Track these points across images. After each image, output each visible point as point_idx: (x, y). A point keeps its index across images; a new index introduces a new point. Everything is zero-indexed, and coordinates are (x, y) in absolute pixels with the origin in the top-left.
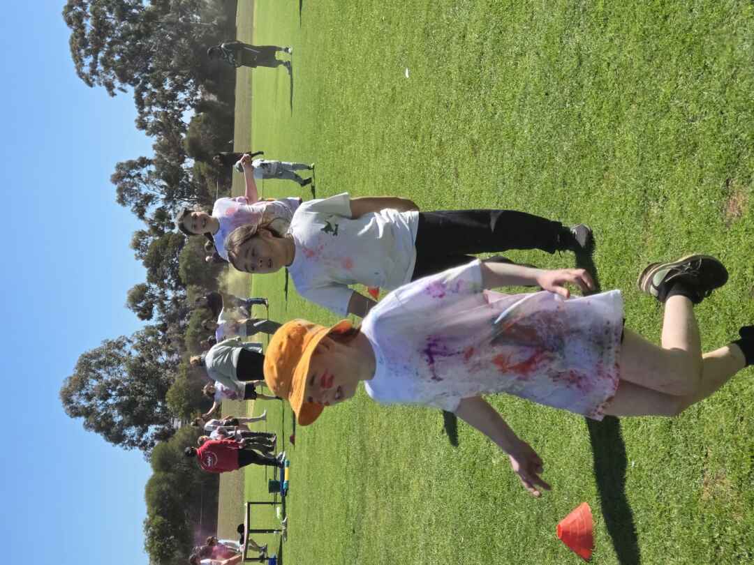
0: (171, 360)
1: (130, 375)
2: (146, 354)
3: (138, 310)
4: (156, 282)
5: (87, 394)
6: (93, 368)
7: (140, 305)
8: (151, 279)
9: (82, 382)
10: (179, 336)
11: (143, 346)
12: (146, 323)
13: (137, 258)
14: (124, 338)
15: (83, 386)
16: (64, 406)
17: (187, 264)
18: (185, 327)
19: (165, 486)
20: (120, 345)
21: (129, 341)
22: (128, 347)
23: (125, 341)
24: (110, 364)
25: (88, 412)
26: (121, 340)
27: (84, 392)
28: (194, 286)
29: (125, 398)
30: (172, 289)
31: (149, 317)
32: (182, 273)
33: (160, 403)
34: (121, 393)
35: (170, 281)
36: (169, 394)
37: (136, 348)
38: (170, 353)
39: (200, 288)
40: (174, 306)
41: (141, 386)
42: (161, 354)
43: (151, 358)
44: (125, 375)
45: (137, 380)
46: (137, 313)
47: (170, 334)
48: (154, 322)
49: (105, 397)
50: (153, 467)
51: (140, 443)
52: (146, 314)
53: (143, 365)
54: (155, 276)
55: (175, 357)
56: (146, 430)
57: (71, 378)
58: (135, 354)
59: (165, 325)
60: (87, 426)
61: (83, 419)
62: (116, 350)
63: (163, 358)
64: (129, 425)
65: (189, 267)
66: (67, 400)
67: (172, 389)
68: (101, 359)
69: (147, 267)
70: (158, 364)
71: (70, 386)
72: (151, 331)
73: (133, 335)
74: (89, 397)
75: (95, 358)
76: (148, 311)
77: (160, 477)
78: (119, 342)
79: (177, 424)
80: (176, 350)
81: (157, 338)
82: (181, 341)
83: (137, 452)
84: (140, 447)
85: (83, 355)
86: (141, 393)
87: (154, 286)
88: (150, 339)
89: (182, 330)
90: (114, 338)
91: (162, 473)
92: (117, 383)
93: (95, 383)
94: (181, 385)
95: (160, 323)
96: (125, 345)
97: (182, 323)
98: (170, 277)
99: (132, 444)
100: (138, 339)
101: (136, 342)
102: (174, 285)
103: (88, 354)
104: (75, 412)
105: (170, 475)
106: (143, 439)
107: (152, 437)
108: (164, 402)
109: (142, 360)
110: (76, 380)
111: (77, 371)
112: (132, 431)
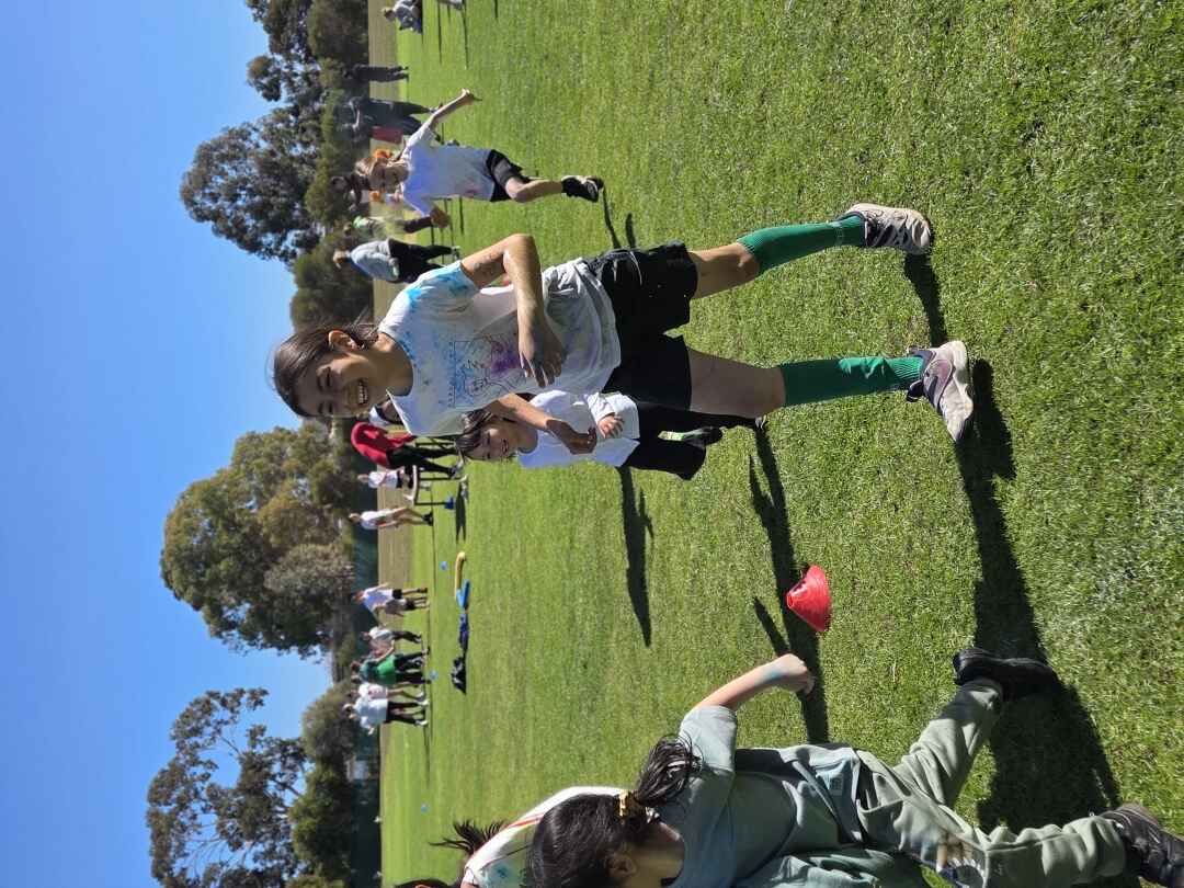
0: (306, 152)
1: (261, 172)
2: (278, 144)
3: (262, 89)
4: (280, 52)
5: (211, 194)
6: (216, 162)
7: (265, 81)
8: (273, 49)
9: (204, 179)
10: (315, 123)
11: (272, 135)
12: (273, 105)
13: (256, 20)
14: (249, 125)
15: (205, 183)
16: (187, 208)
17: (316, 31)
18: (321, 111)
19: (312, 305)
20: (244, 134)
21: (255, 129)
22: (254, 136)
23: (250, 129)
24: (235, 157)
25: (216, 216)
26: (245, 127)
27: (207, 191)
28: (328, 60)
29: (257, 199)
30: (300, 61)
31: (277, 98)
32: (312, 43)
33: (297, 206)
34: (252, 193)
35: (298, 51)
36: (308, 196)
37: (265, 138)
38: (306, 145)
39: (335, 62)
40: (305, 84)
41: (275, 185)
42: (295, 146)
43: (283, 151)
44: (254, 171)
45: (269, 177)
46: (261, 93)
47: (303, 120)
48: (283, 103)
49: (234, 198)
50: (298, 281)
51: (280, 252)
52: (272, 93)
53: (274, 159)
54: (279, 44)
55: (312, 149)
56: (284, 238)
57: (189, 174)
58: (264, 145)
59: (296, 107)
60: (217, 232)
61: (211, 223)
62: (240, 140)
63: (298, 150)
64: (265, 231)
65: (319, 35)
66: (189, 200)
67: (311, 189)
68: (223, 151)
69: (269, 32)
70: (292, 158)
71: (191, 183)
72: (280, 116)
73: (259, 121)
74: (214, 197)
75: (215, 150)
76: (275, 90)
77: (306, 295)
78: (242, 131)
79: (321, 229)
80: (312, 140)
81: (288, 126)
82: (318, 130)
83: (276, 263)
84: (280, 256)
85: (201, 146)
86: (275, 193)
87: (279, 57)
88: (280, 125)
89: (317, 115)
90: (236, 125)
91: (308, 290)
92: (245, 181)
93: (220, 181)
94: (321, 185)
95: (291, 105)
96: (250, 134)
97: (317, 105)
98: (297, 46)
99: (271, 253)
100: (266, 125)
101: (262, 129)
102: (303, 56)
103: (208, 145)
104: (202, 216)
105: (318, 292)
106: (282, 248)
107: (292, 245)
108: (303, 205)
109: (272, 153)
110: (196, 177)
111: (196, 165)
112: (269, 238)
